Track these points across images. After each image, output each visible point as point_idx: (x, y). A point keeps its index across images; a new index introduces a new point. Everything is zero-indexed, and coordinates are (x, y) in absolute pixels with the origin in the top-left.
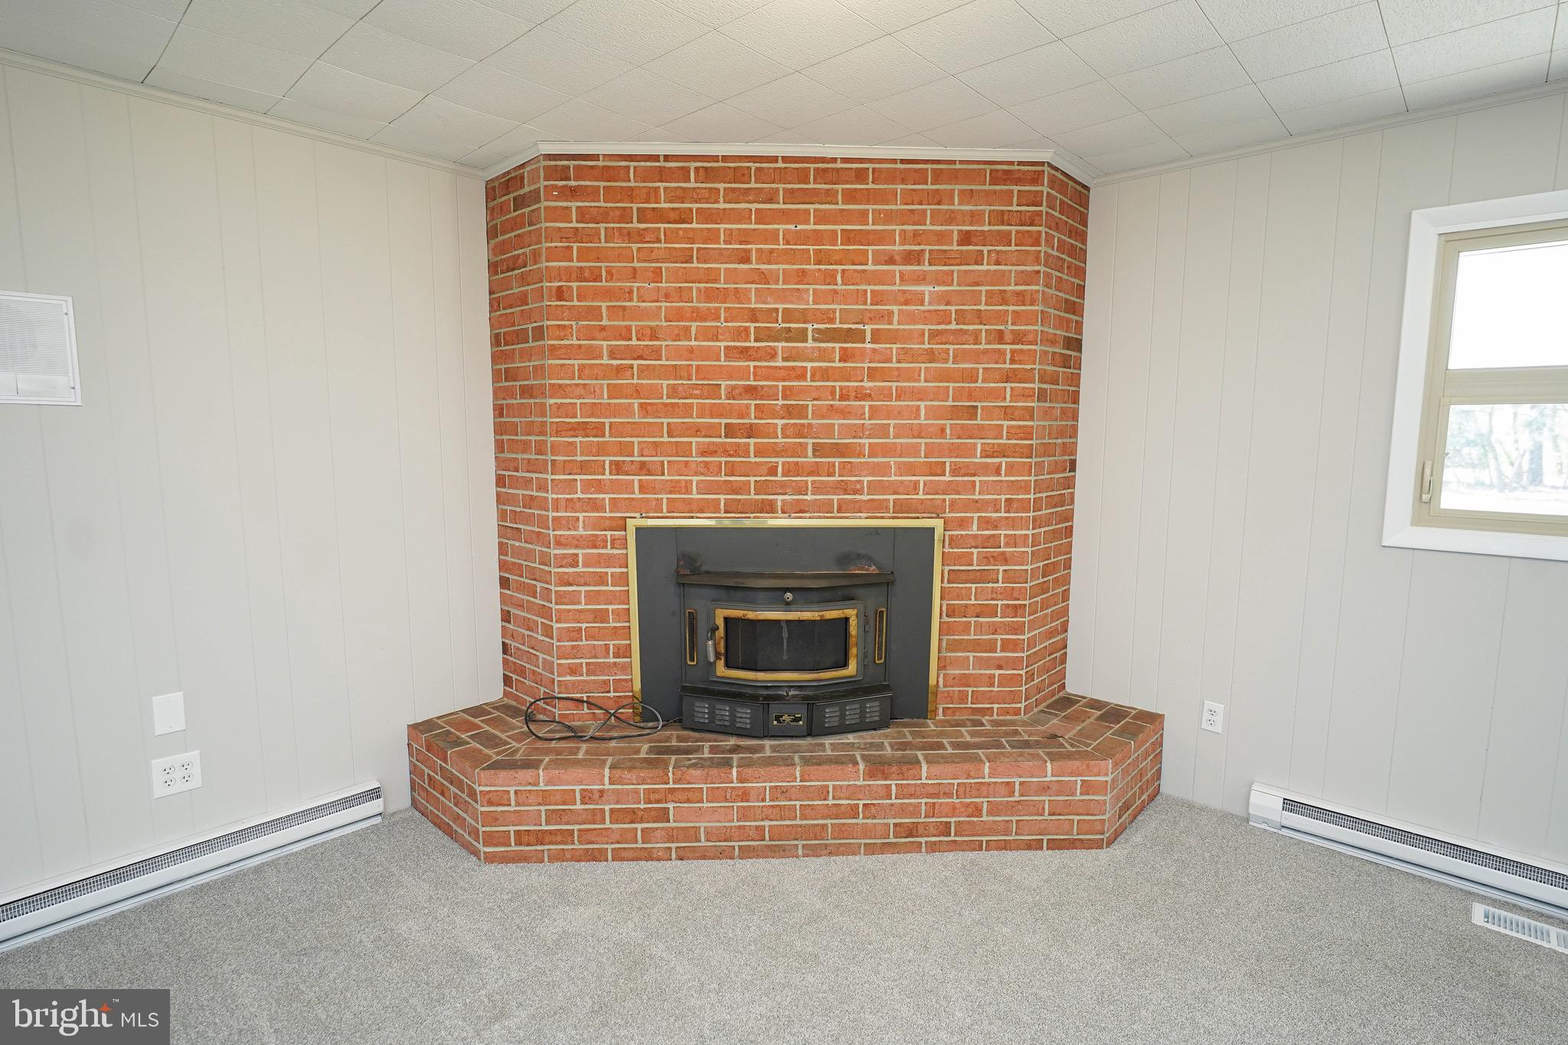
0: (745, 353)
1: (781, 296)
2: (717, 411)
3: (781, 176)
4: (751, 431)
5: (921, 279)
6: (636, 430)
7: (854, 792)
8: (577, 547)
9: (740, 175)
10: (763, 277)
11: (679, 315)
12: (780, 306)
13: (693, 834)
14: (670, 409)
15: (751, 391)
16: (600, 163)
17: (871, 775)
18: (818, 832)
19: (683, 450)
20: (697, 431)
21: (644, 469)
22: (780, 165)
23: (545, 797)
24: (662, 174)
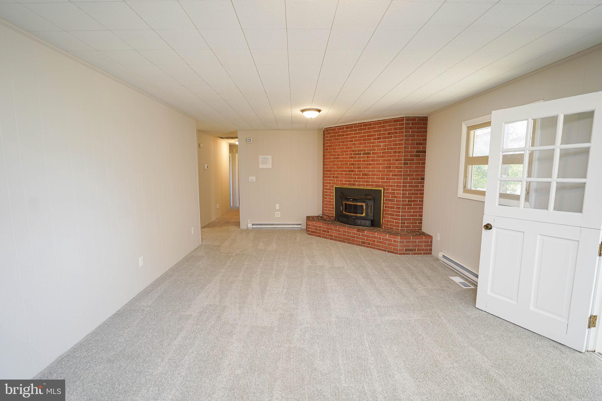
0: (352, 158)
1: (357, 147)
2: (347, 168)
3: (358, 126)
4: (352, 171)
5: (381, 142)
6: (336, 171)
7: (355, 234)
8: (328, 190)
9: (351, 127)
10: (355, 144)
11: (342, 152)
12: (357, 149)
13: (332, 236)
14: (341, 167)
15: (353, 164)
17: (357, 231)
18: (349, 239)
19: (342, 174)
20: (344, 171)
21: (337, 177)
22: (358, 125)
23: (315, 226)
24: (341, 129)
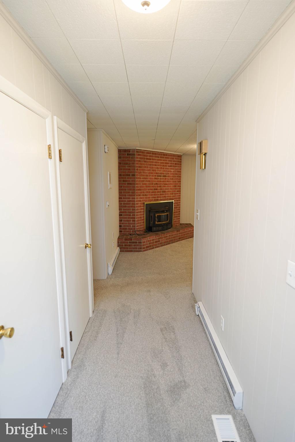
0: (156, 178)
1: (160, 171)
2: (152, 187)
3: (159, 154)
4: (156, 189)
5: (172, 169)
6: (145, 189)
8: (138, 207)
9: (156, 154)
10: (158, 168)
11: (149, 173)
12: (159, 172)
14: (149, 187)
15: (156, 184)
16: (142, 151)
19: (149, 192)
20: (151, 189)
21: (146, 195)
23: (149, 241)
24: (148, 153)
